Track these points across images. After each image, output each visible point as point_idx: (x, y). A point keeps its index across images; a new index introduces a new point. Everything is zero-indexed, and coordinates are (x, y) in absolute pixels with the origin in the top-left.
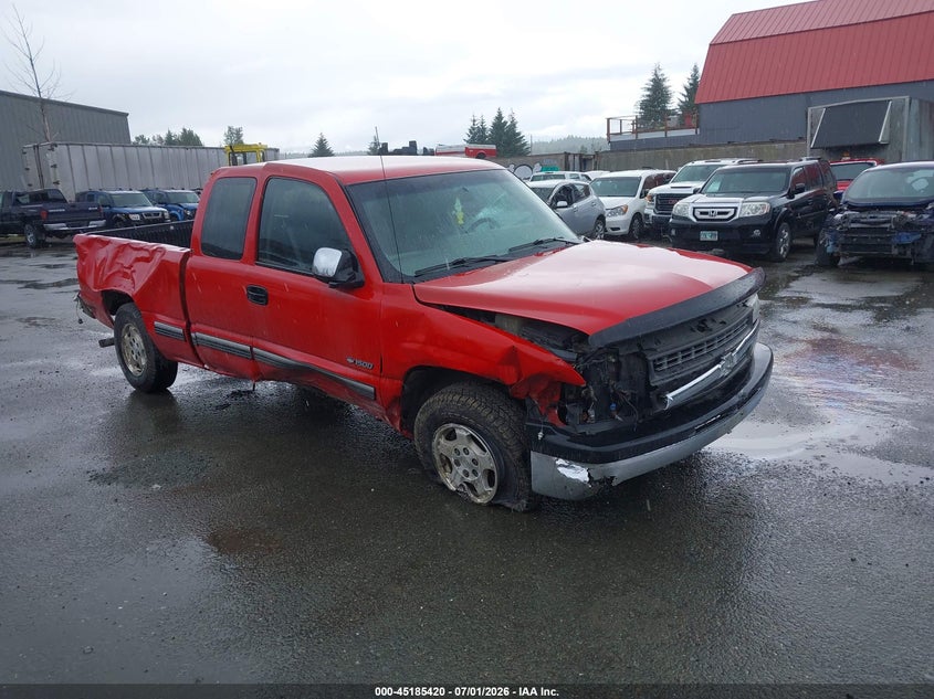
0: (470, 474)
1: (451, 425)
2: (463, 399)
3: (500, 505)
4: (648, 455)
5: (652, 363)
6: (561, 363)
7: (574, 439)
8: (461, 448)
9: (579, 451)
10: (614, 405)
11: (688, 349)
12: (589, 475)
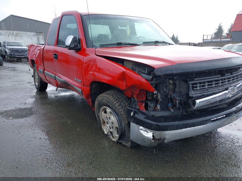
0: (111, 128)
1: (105, 107)
2: (108, 96)
3: (120, 143)
4: (184, 130)
5: (191, 85)
6: (144, 81)
7: (147, 117)
8: (108, 117)
9: (148, 123)
10: (170, 104)
11: (211, 81)
12: (153, 136)
